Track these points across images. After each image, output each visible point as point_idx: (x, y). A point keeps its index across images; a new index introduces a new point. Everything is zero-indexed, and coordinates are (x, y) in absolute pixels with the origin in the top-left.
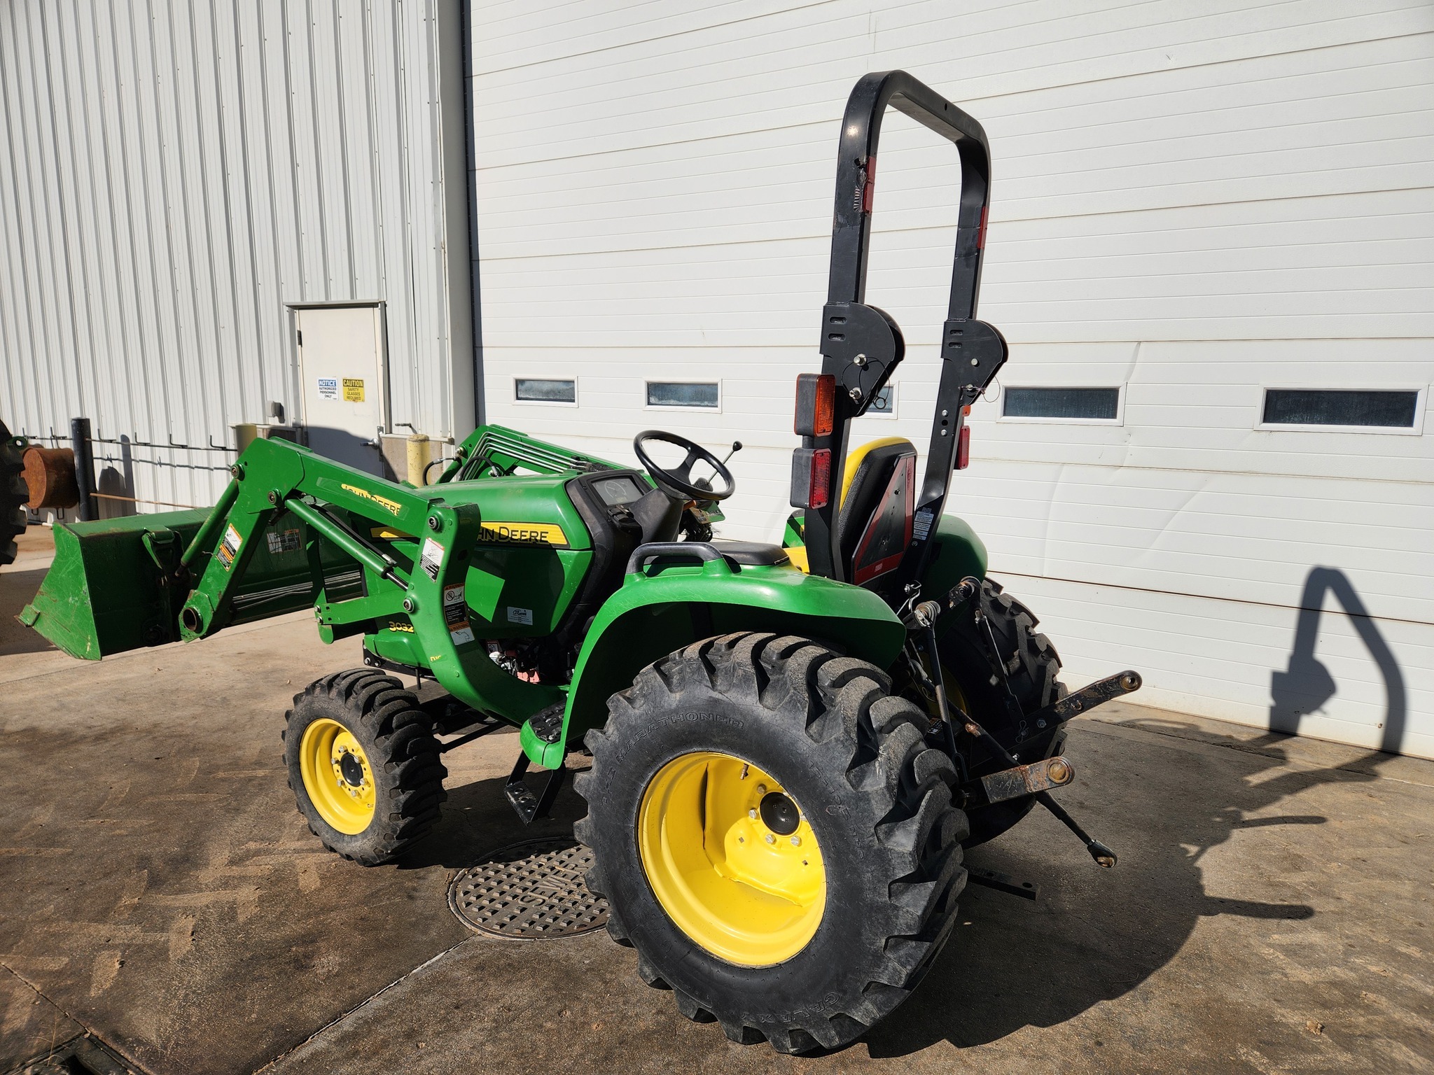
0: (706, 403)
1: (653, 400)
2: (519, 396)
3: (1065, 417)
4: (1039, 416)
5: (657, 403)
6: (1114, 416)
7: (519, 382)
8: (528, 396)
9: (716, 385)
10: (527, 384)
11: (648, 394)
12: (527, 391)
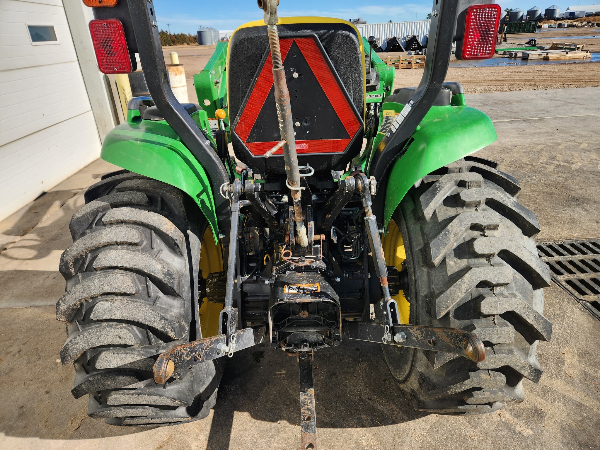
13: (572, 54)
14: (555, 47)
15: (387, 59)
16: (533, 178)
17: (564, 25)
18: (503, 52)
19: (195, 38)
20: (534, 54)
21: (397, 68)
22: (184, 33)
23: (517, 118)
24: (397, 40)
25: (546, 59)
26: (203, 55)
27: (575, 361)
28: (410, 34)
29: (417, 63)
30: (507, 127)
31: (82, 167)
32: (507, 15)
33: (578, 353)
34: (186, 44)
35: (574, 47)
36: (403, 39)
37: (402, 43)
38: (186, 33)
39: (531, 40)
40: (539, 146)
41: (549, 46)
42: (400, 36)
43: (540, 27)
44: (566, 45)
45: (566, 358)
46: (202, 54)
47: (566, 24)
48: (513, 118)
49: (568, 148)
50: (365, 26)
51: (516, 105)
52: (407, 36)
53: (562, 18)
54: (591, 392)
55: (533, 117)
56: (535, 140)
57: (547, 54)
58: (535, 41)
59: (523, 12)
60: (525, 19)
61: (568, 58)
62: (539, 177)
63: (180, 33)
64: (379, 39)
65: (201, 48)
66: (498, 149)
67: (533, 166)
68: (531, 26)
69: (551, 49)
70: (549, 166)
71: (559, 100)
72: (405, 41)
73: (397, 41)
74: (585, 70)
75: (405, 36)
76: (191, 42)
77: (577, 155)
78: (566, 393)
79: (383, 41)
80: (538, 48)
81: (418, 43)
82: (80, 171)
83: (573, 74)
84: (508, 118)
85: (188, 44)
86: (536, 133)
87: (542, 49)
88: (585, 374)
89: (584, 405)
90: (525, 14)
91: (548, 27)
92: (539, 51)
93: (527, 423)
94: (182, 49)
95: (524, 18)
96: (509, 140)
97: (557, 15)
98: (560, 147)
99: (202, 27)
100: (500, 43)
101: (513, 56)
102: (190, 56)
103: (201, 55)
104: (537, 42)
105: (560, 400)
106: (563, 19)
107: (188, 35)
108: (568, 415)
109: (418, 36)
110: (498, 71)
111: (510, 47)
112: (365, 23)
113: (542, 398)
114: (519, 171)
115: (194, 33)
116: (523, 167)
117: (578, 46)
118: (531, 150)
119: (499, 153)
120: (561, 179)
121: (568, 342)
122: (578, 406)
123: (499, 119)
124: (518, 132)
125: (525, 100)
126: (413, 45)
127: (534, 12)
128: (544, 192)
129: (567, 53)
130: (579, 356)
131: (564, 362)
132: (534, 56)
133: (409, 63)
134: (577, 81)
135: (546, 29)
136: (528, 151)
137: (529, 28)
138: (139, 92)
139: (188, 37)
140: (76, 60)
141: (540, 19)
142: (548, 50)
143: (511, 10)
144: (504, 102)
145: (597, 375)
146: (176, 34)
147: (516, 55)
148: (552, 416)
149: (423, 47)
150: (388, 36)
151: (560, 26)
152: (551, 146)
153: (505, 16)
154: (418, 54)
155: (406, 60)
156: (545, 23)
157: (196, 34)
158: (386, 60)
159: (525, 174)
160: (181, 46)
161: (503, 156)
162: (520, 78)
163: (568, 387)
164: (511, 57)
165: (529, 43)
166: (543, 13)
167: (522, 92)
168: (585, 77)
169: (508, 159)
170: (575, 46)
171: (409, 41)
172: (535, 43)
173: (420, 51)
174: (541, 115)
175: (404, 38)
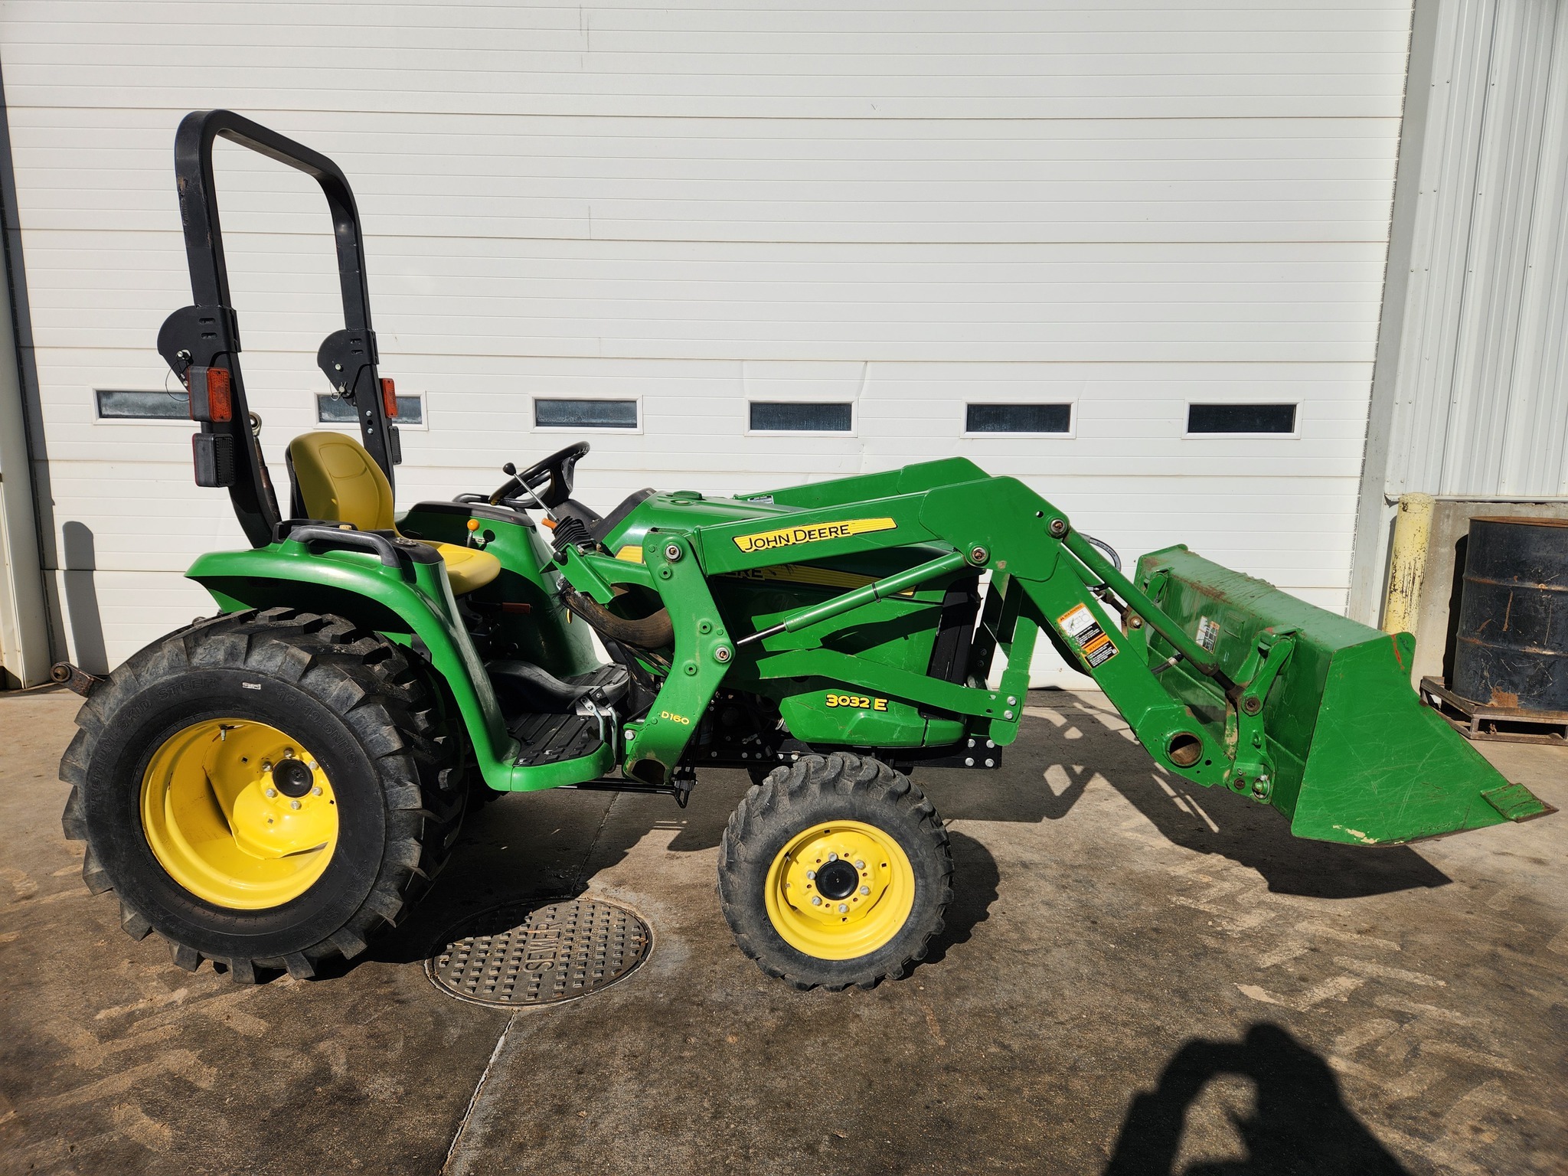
0: (405, 419)
1: (325, 416)
2: (104, 412)
3: (806, 430)
4: (783, 429)
5: (333, 419)
6: (849, 428)
7: (102, 395)
8: (119, 413)
9: (418, 398)
10: (117, 397)
11: (320, 408)
12: (118, 405)
27: (134, 1132)
33: (142, 1148)
45: (152, 1122)
54: (68, 1114)
78: (100, 1083)
88: (100, 1129)
89: (65, 1091)
93: (112, 1020)
105: (100, 1069)
108: (74, 1065)
113: (124, 1051)
121: (179, 1149)
122: (72, 1085)
130: (137, 1144)
131: (147, 1115)
145: (81, 1145)
148: (91, 1047)
163: (105, 1091)
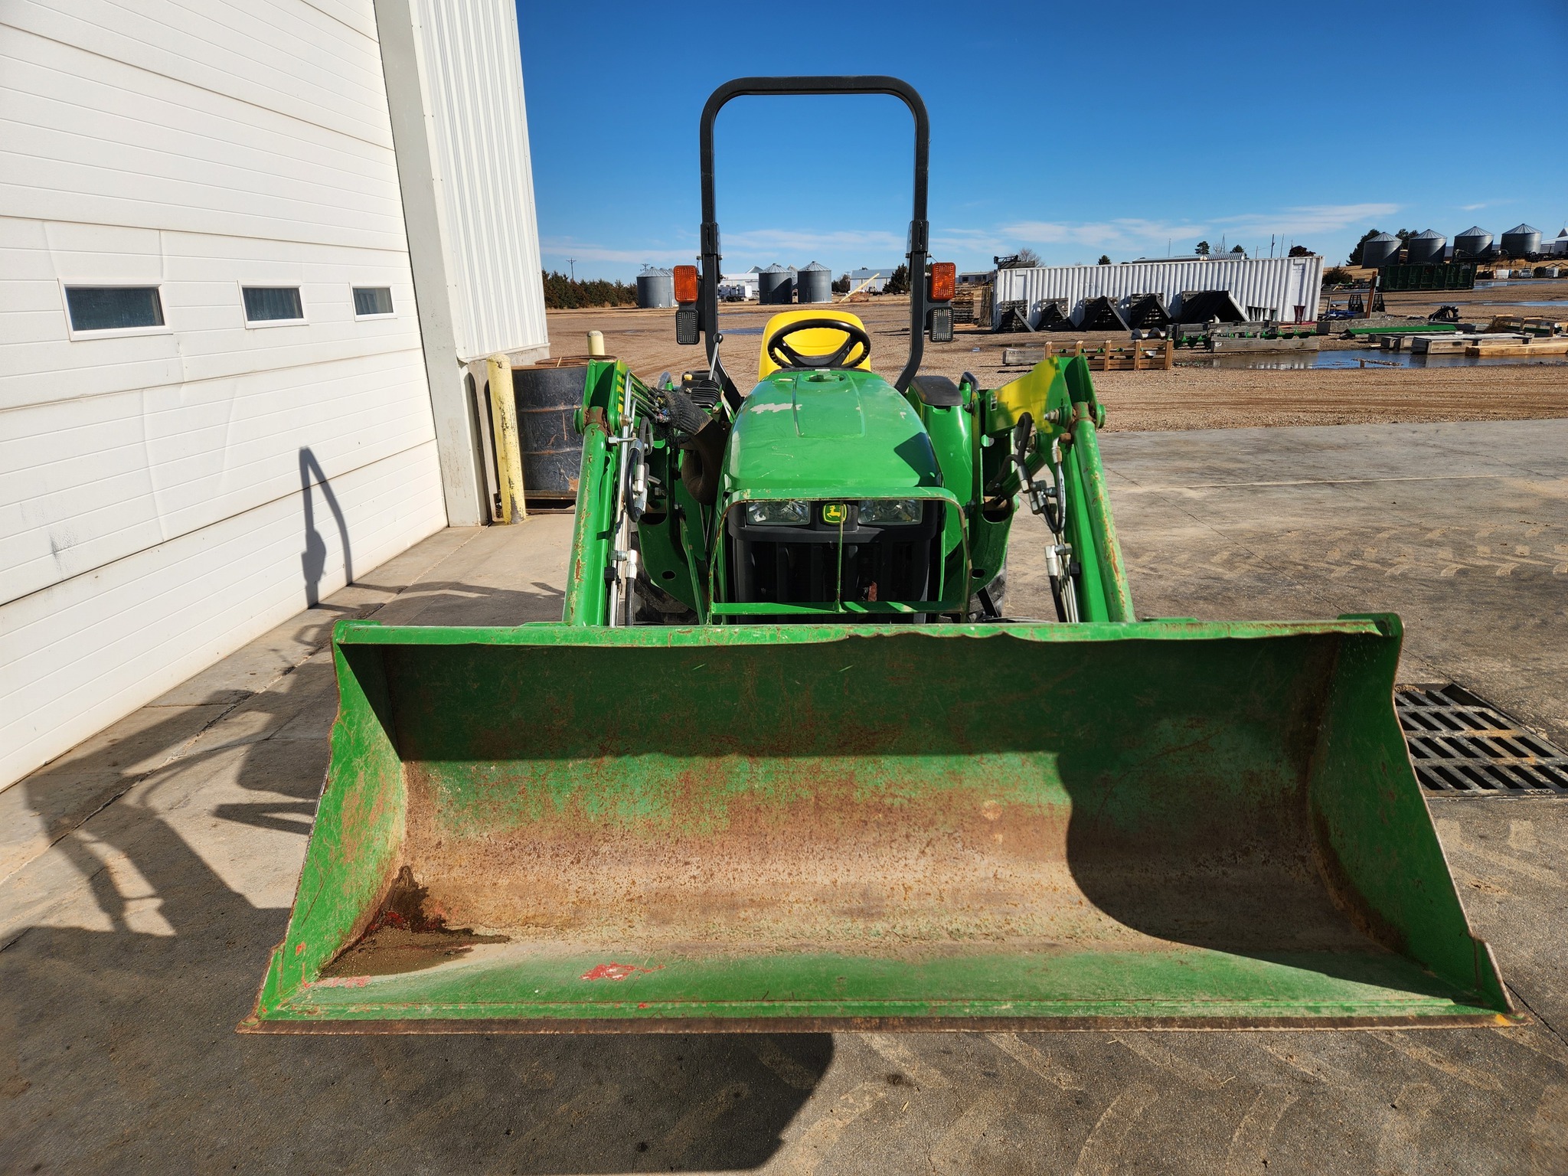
13: (1537, 344)
14: (1499, 326)
15: (1074, 347)
16: (1298, 587)
17: (1553, 272)
18: (1367, 336)
19: (630, 291)
20: (1441, 341)
21: (1100, 367)
22: (606, 280)
23: (1319, 480)
24: (1109, 303)
25: (1473, 355)
26: (649, 331)
28: (1141, 292)
29: (1148, 357)
30: (1287, 496)
31: (409, 545)
32: (1404, 246)
34: (608, 307)
35: (1548, 328)
36: (1124, 302)
37: (1121, 312)
38: (611, 279)
39: (1446, 309)
40: (1339, 532)
41: (1486, 325)
42: (1117, 295)
43: (1488, 276)
44: (1527, 322)
46: (646, 327)
47: (1557, 270)
48: (1310, 479)
49: (1397, 538)
50: (1032, 271)
51: (1331, 453)
52: (1135, 296)
53: (1549, 254)
55: (1355, 478)
56: (1335, 521)
57: (1476, 342)
58: (1455, 311)
59: (1445, 239)
60: (1451, 255)
61: (1527, 352)
62: (1310, 586)
63: (597, 280)
64: (1065, 301)
65: (644, 313)
66: (1251, 535)
67: (1306, 567)
68: (1461, 274)
69: (1491, 329)
70: (1338, 569)
71: (1434, 446)
72: (1128, 305)
73: (1108, 307)
74: (1557, 381)
75: (1129, 294)
76: (621, 300)
77: (1410, 551)
79: (1074, 306)
80: (1459, 328)
81: (1160, 310)
82: (406, 551)
83: (1524, 389)
84: (1298, 479)
85: (614, 304)
86: (1342, 509)
87: (1467, 329)
90: (1451, 243)
91: (1510, 276)
92: (1459, 335)
94: (599, 316)
95: (1448, 254)
96: (1281, 519)
97: (1535, 249)
98: (1380, 535)
99: (648, 268)
100: (1366, 316)
101: (1392, 345)
102: (617, 331)
103: (643, 331)
104: (1459, 314)
106: (1552, 257)
107: (614, 285)
109: (1162, 294)
110: (1339, 381)
111: (1389, 325)
112: (1032, 264)
114: (1275, 574)
115: (629, 281)
116: (1285, 568)
117: (1556, 326)
118: (1317, 539)
119: (1249, 542)
120: (1353, 592)
123: (1278, 480)
124: (1307, 506)
125: (1358, 444)
126: (1149, 316)
127: (1477, 240)
128: (1307, 611)
129: (1526, 341)
132: (1442, 347)
133: (1128, 357)
134: (1521, 406)
135: (1503, 280)
136: (1309, 539)
137: (1456, 278)
138: (529, 407)
139: (614, 289)
140: (421, 346)
141: (1489, 256)
142: (1483, 332)
143: (1414, 233)
144: (1306, 447)
146: (587, 281)
147: (1398, 343)
149: (1171, 321)
150: (1087, 296)
151: (1540, 273)
152: (1362, 534)
153: (1399, 249)
154: (1158, 336)
155: (1121, 350)
156: (1502, 267)
157: (634, 281)
158: (1074, 350)
159: (1285, 579)
160: (598, 309)
161: (1252, 548)
162: (1384, 398)
164: (1385, 348)
165: (1441, 314)
166: (1498, 241)
167: (1365, 427)
168: (1545, 397)
169: (1261, 555)
170: (1548, 324)
171: (1139, 305)
172: (1455, 315)
173: (1163, 330)
174: (1374, 474)
175: (1127, 300)
